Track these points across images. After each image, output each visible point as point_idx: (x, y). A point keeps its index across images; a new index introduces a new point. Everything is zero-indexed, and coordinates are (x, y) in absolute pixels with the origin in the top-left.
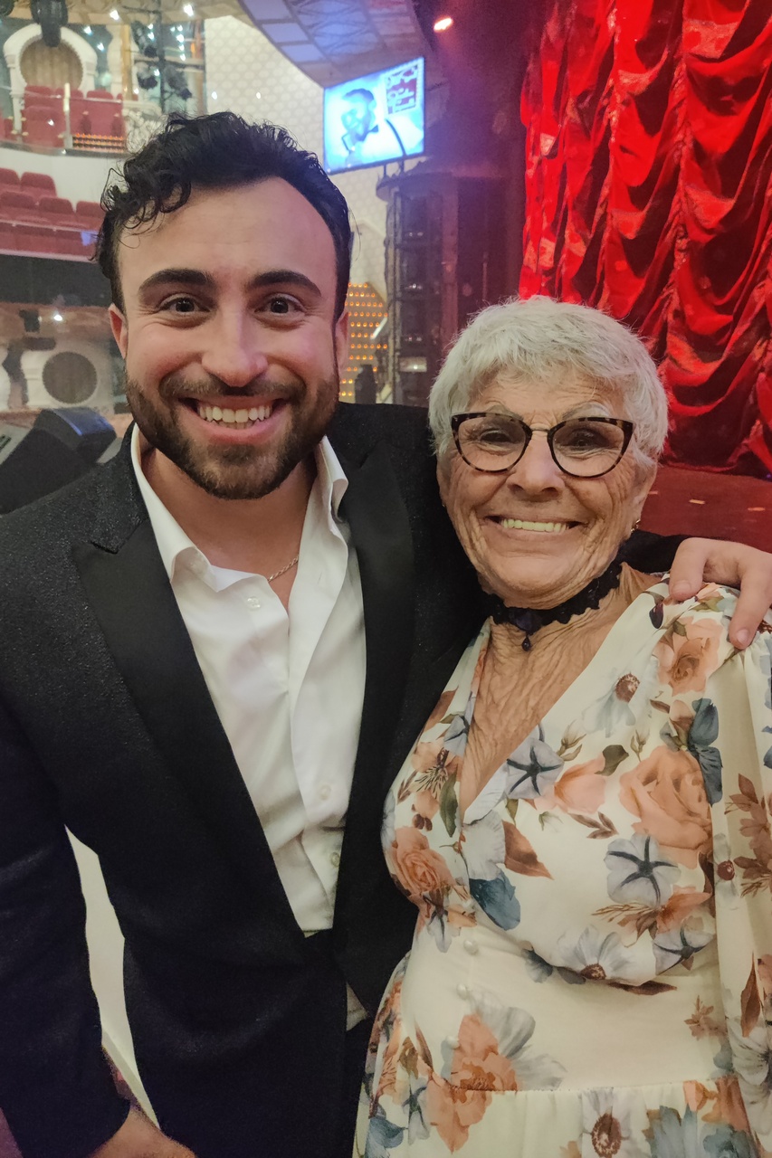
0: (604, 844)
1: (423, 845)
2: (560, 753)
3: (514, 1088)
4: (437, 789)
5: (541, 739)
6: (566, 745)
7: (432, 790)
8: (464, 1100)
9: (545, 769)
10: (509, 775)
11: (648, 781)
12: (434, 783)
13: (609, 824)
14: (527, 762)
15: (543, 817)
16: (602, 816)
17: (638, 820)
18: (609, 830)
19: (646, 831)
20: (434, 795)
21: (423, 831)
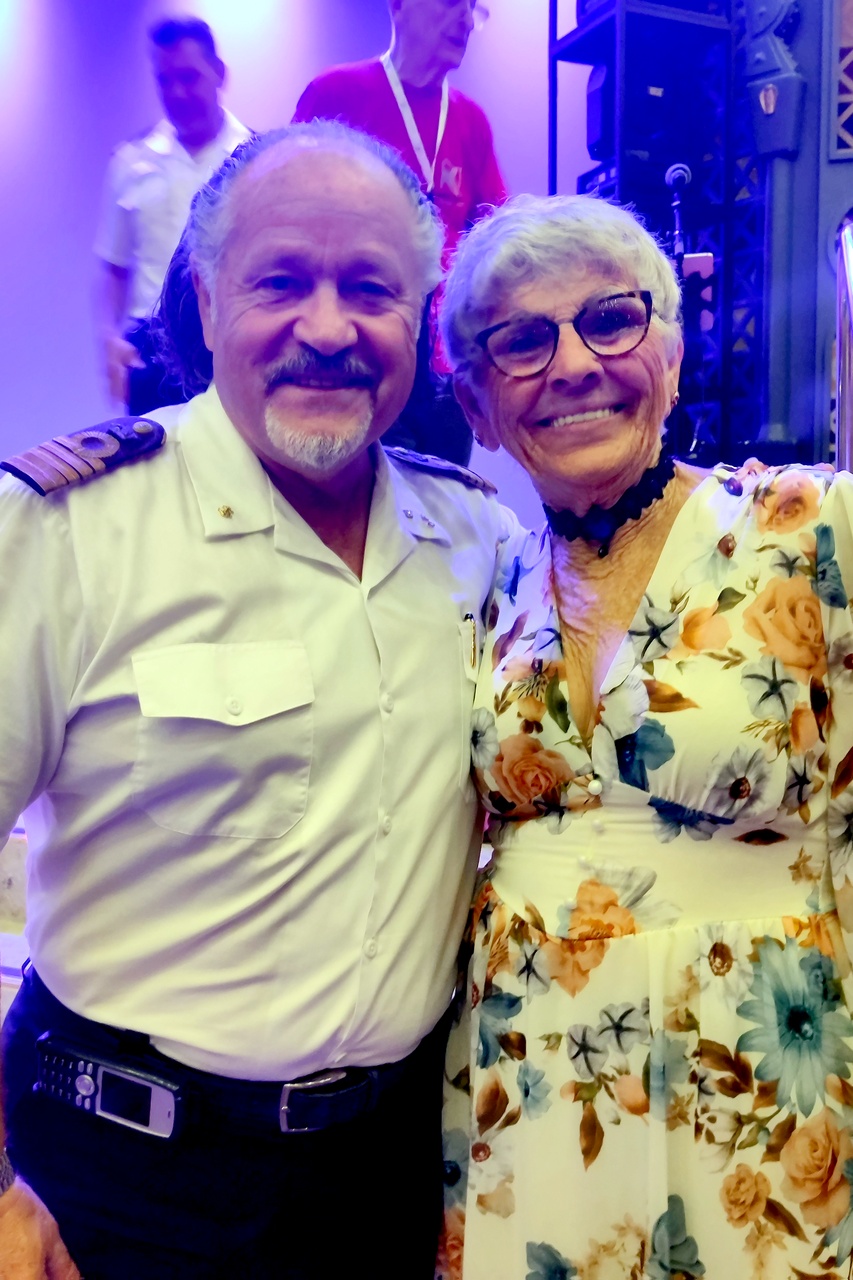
0: (737, 671)
1: (535, 748)
2: (672, 610)
3: (633, 931)
4: (540, 693)
5: (651, 605)
6: (675, 603)
7: (535, 695)
8: (583, 949)
9: (664, 628)
10: (634, 644)
11: (768, 609)
12: (535, 689)
13: (738, 654)
14: (646, 628)
15: (679, 665)
16: (731, 650)
17: (763, 644)
18: (738, 658)
19: (772, 653)
20: (538, 699)
21: (534, 735)
